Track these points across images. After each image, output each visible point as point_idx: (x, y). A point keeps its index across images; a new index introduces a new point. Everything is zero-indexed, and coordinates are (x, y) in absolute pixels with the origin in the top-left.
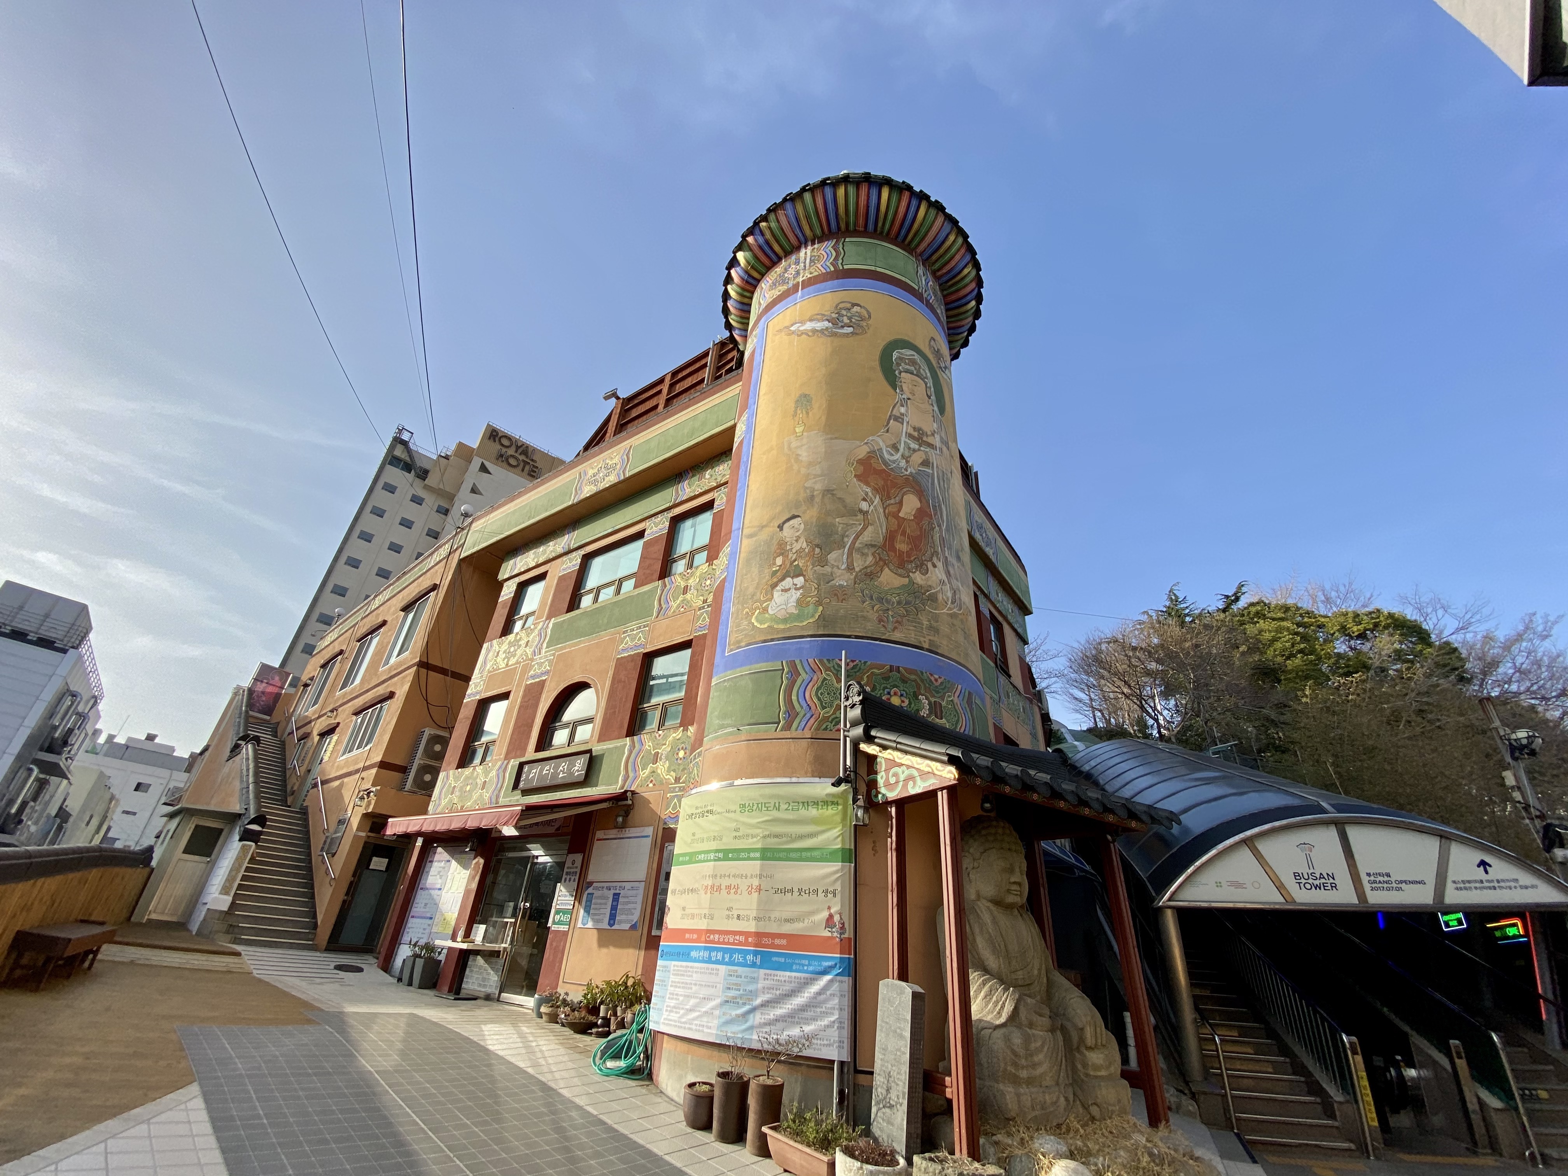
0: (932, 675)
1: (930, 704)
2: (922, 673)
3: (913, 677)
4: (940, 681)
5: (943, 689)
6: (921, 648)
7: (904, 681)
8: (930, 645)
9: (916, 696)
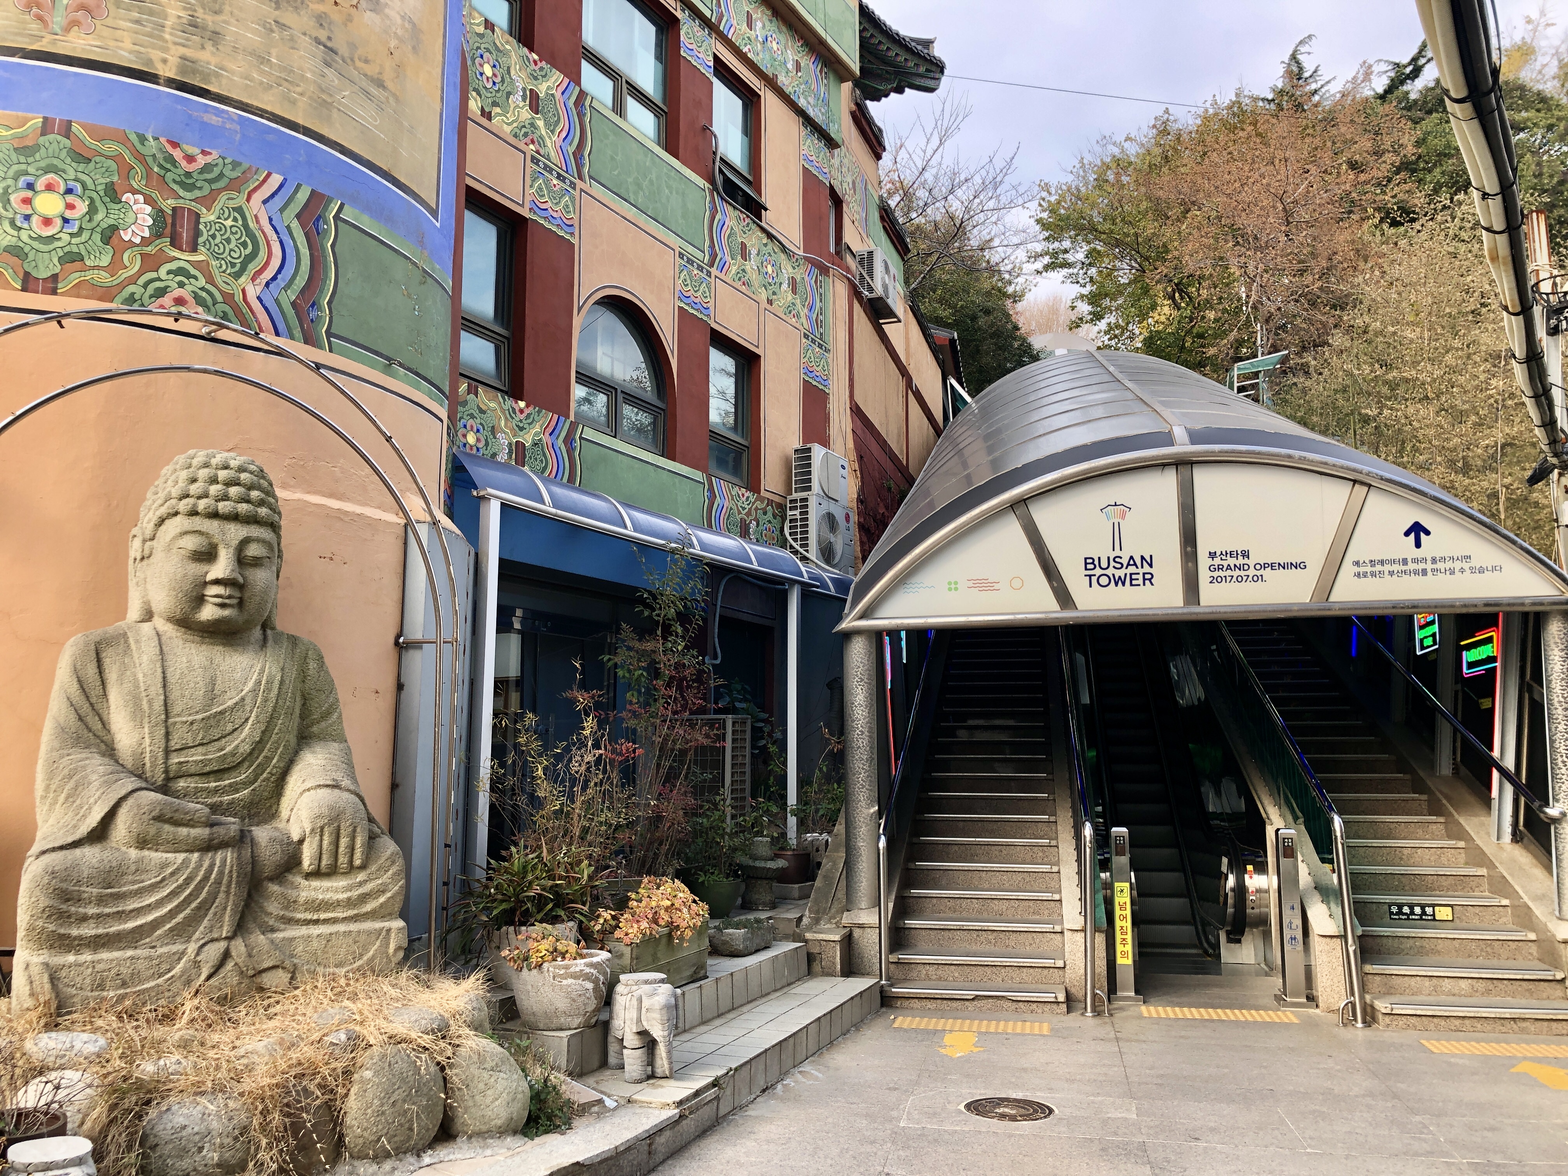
0: (175, 145)
1: (159, 215)
2: (142, 139)
3: (111, 148)
4: (201, 160)
5: (210, 182)
6: (152, 78)
7: (81, 157)
8: (182, 70)
9: (113, 194)
